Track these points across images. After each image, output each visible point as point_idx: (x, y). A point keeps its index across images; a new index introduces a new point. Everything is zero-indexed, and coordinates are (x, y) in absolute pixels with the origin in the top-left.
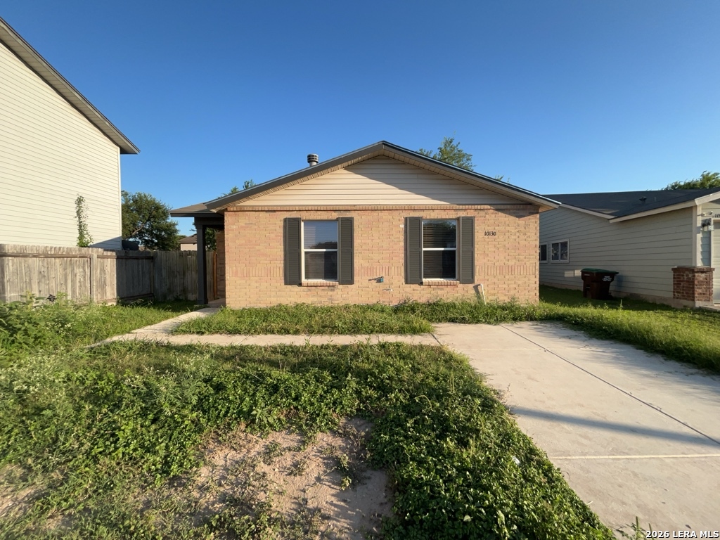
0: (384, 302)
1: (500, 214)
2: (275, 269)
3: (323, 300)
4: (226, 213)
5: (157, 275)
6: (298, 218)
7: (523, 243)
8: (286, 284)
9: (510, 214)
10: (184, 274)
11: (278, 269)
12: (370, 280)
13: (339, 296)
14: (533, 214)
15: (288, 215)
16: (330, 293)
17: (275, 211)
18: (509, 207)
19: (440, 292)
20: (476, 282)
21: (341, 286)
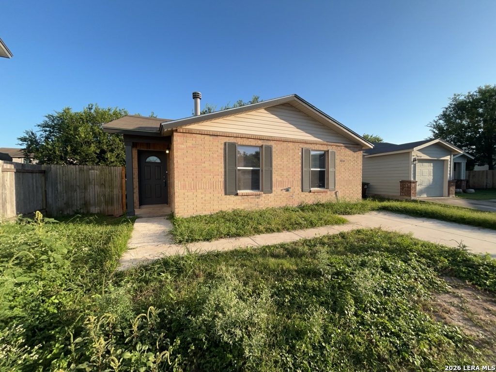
0: (289, 204)
1: (347, 150)
2: (217, 183)
3: (252, 205)
4: (175, 133)
5: (50, 189)
6: (235, 143)
7: (356, 167)
8: (226, 194)
9: (351, 150)
10: (85, 188)
11: (220, 183)
12: (282, 190)
13: (263, 202)
14: (359, 150)
15: (227, 140)
16: (257, 200)
17: (217, 136)
18: (351, 145)
19: (319, 197)
20: (336, 190)
21: (264, 195)
